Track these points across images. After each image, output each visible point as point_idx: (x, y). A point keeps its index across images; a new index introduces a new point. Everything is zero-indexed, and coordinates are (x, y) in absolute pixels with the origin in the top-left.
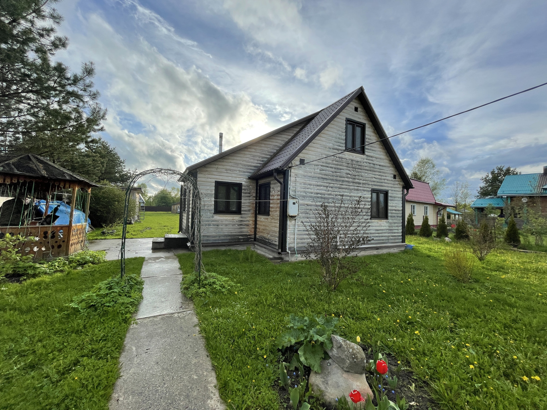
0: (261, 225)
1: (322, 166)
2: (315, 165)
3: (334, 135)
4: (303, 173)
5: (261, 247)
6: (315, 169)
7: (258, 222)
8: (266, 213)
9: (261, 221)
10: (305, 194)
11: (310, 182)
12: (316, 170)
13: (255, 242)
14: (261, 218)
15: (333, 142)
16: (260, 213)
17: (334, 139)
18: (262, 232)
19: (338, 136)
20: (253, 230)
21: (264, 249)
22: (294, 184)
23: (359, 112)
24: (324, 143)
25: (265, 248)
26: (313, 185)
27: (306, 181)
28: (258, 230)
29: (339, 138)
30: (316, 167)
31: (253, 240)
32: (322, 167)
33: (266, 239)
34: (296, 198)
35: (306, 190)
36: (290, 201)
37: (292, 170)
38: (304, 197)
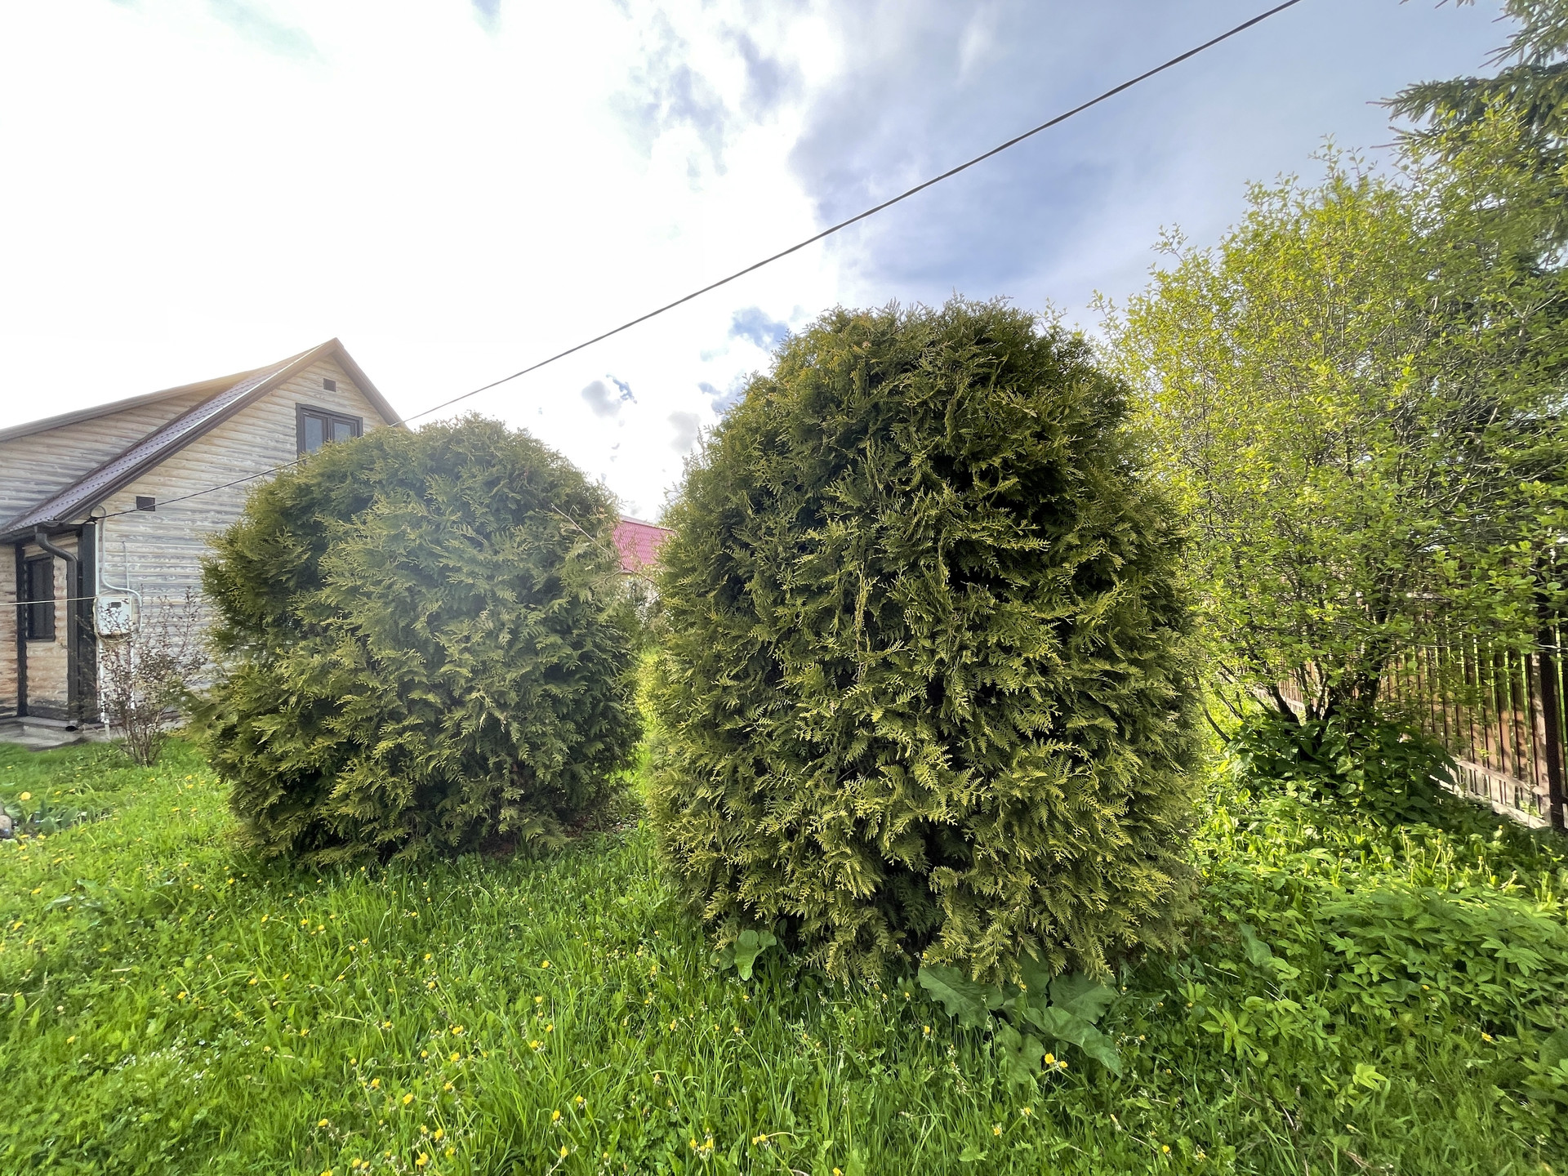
0: (38, 669)
1: (219, 512)
2: (194, 511)
3: (258, 440)
4: (149, 530)
5: (38, 726)
6: (194, 521)
7: (29, 663)
8: (48, 635)
9: (36, 658)
10: (160, 581)
11: (179, 551)
12: (199, 523)
13: (21, 720)
14: (35, 649)
15: (257, 459)
16: (33, 637)
17: (257, 449)
18: (41, 687)
19: (273, 444)
20: (14, 686)
21: (46, 731)
22: (117, 559)
23: (339, 392)
24: (225, 460)
25: (48, 727)
26: (192, 558)
27: (158, 548)
28: (29, 683)
29: (275, 449)
30: (197, 516)
31: (15, 713)
32: (220, 516)
33: (51, 702)
34: (126, 592)
35: (165, 570)
36: (102, 600)
37: (107, 525)
38: (155, 586)
